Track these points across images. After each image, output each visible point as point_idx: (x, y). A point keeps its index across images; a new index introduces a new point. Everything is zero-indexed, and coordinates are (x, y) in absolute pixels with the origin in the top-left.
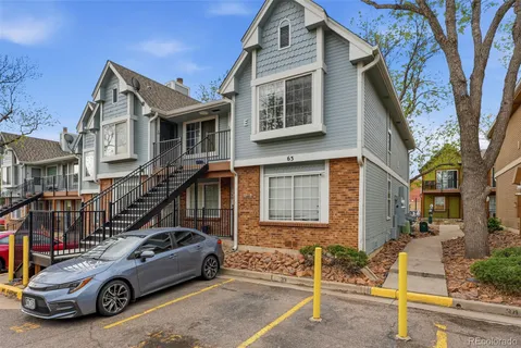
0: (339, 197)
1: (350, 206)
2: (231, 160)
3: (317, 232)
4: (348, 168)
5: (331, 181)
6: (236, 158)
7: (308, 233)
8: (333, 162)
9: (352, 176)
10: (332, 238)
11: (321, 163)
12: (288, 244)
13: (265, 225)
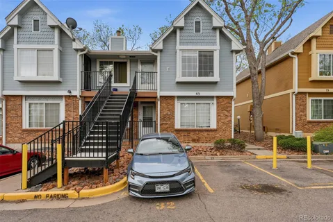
0: (222, 115)
1: (227, 120)
2: (158, 91)
3: (211, 133)
4: (226, 101)
5: (218, 107)
6: (161, 90)
7: (205, 134)
8: (218, 97)
9: (228, 105)
10: (218, 135)
11: (212, 97)
12: (194, 141)
13: (178, 131)
